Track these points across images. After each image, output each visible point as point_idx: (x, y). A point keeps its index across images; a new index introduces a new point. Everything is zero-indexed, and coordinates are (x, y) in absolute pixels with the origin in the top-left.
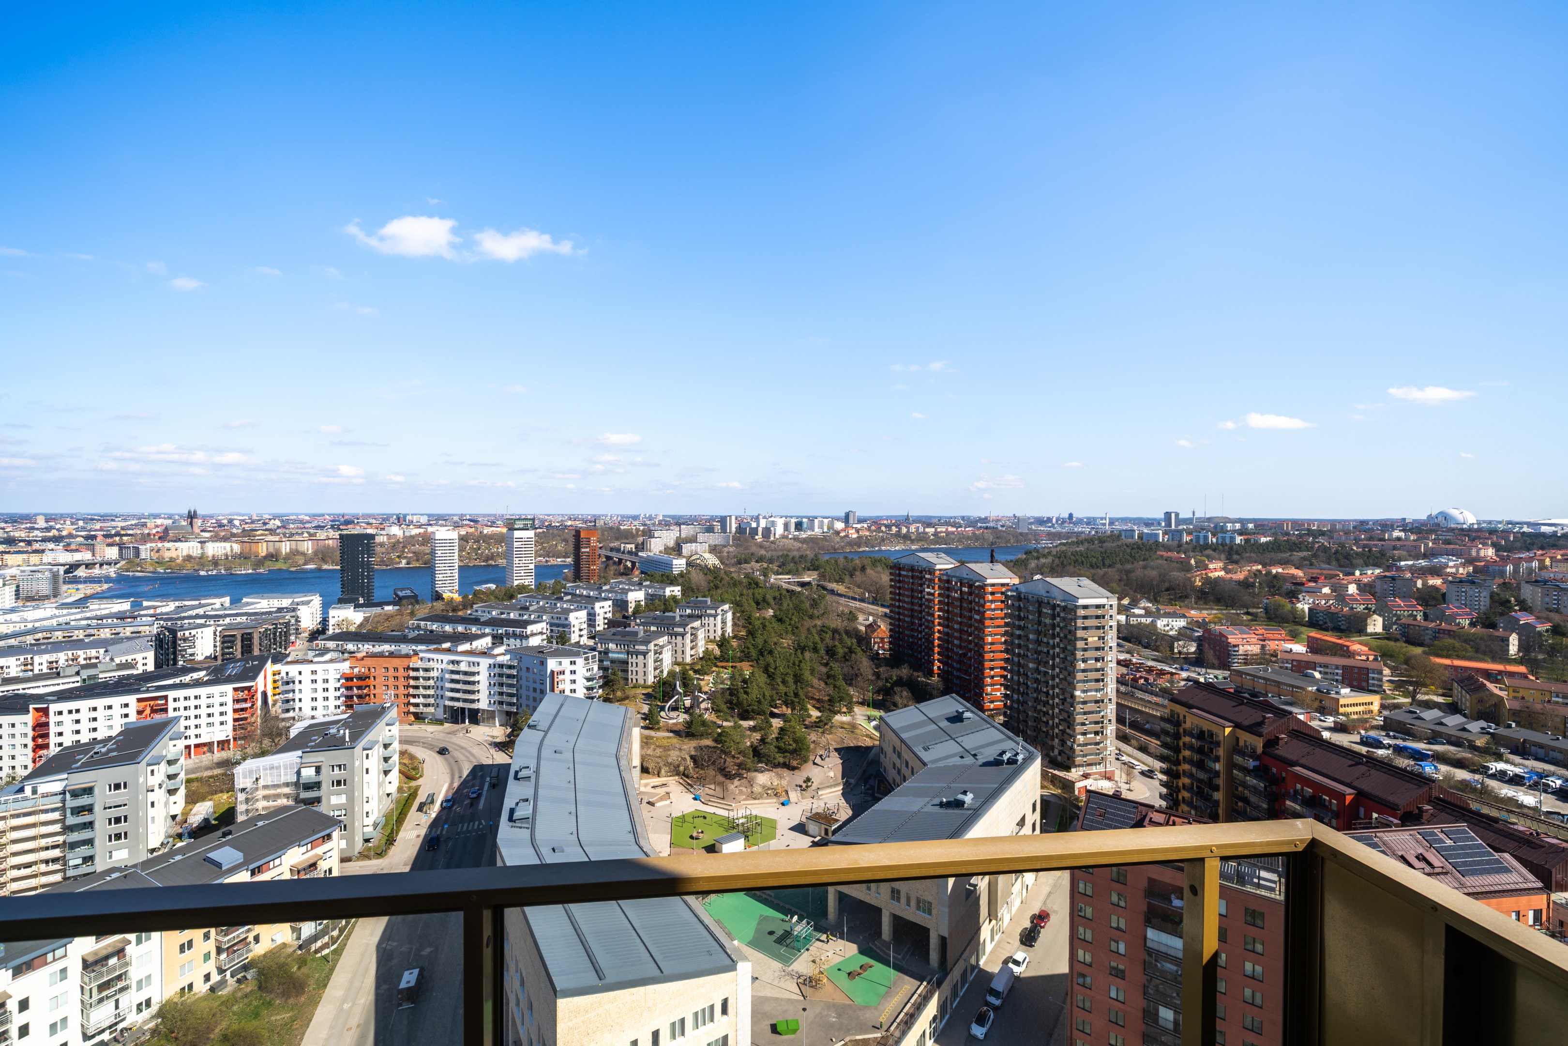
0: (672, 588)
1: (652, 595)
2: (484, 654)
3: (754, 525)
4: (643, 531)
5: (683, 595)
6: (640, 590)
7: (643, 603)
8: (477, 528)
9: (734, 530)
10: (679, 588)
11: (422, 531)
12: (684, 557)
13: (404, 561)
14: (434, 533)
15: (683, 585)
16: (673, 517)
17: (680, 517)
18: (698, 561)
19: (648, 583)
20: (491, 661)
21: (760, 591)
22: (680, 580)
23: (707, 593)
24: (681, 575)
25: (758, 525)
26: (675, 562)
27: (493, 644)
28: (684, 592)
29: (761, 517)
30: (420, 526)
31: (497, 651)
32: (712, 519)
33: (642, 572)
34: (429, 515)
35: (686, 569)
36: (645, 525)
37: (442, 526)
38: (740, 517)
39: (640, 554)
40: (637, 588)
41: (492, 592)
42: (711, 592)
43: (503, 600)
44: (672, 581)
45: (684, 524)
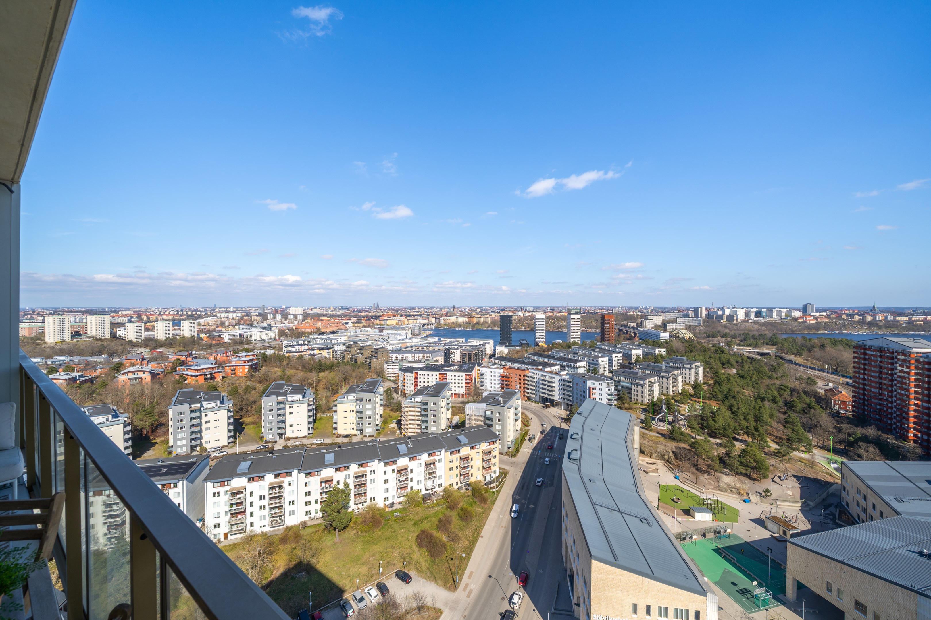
0: (660, 350)
1: (646, 353)
2: (557, 373)
3: (720, 313)
4: (641, 316)
5: (667, 354)
6: (639, 349)
7: (641, 357)
8: (553, 313)
9: (704, 315)
10: (665, 350)
11: (530, 314)
12: (668, 331)
13: (523, 328)
14: (535, 315)
15: (667, 348)
16: (660, 308)
17: (665, 308)
18: (678, 335)
19: (644, 345)
20: (560, 378)
21: (725, 356)
22: (665, 345)
23: (684, 354)
24: (666, 342)
25: (723, 313)
26: (662, 334)
27: (561, 369)
28: (668, 352)
29: (725, 308)
30: (530, 312)
31: (563, 373)
32: (688, 309)
33: (640, 339)
34: (533, 307)
35: (669, 339)
36: (642, 312)
37: (539, 312)
38: (709, 308)
39: (639, 329)
40: (637, 348)
41: (561, 344)
42: (687, 354)
43: (565, 348)
44: (660, 346)
45: (668, 312)
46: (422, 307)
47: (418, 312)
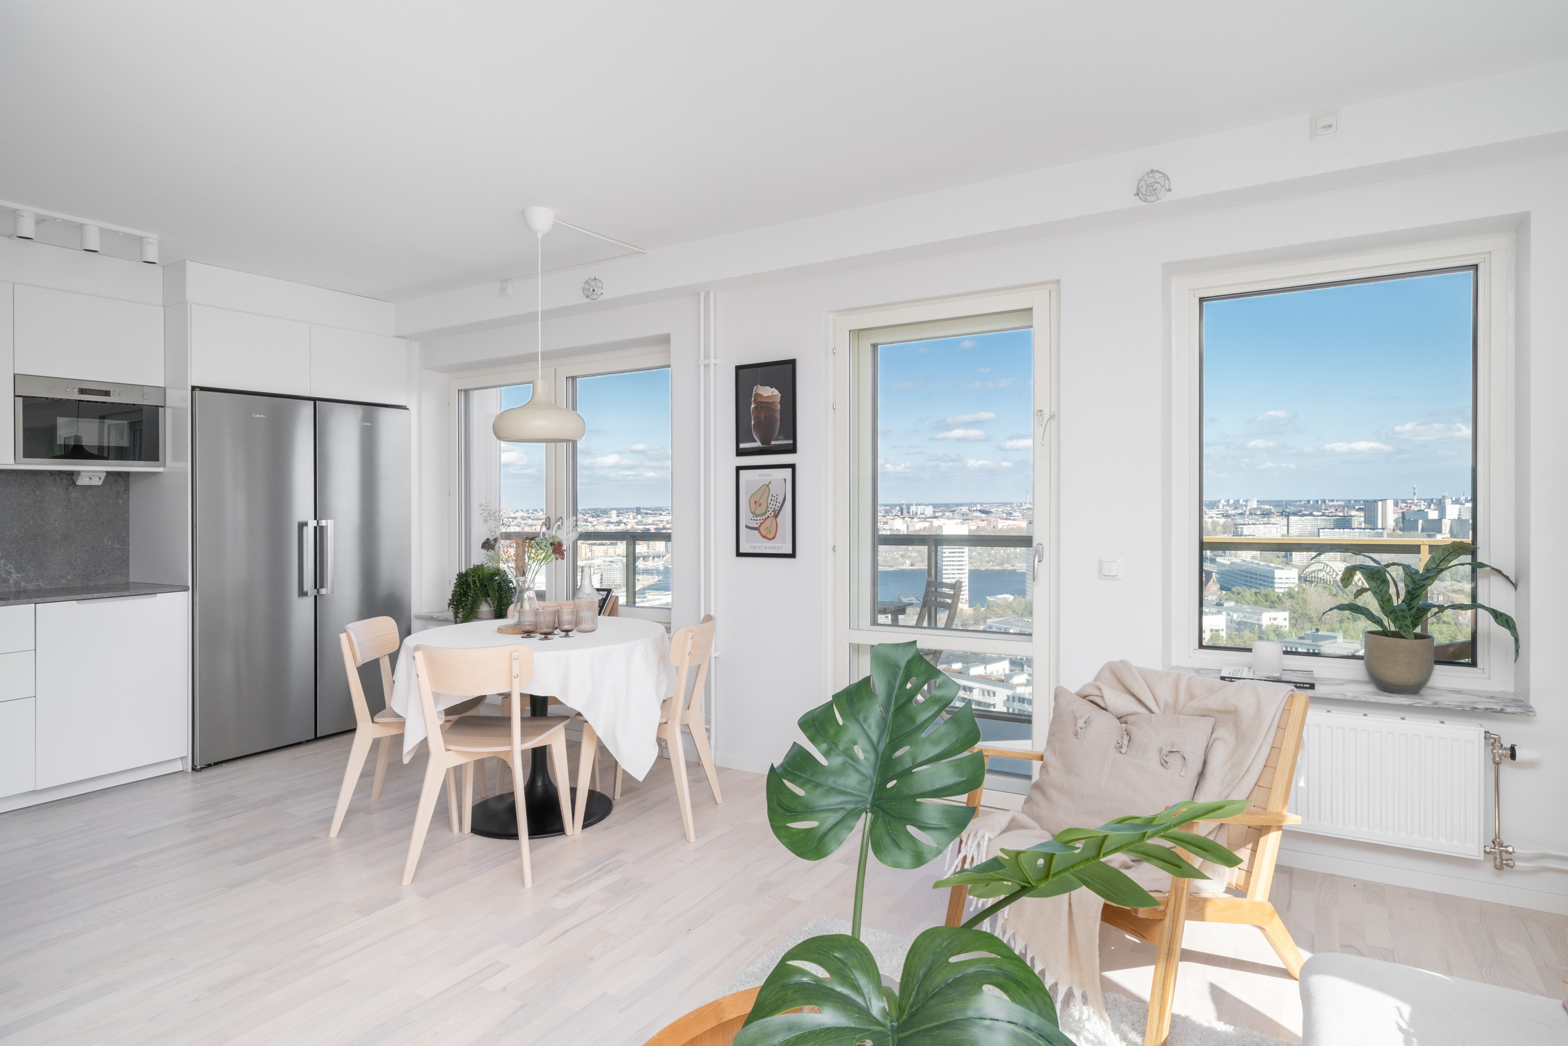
0: (1273, 614)
1: (1239, 623)
2: (1003, 682)
3: (1433, 515)
4: (1224, 526)
5: (1293, 625)
6: (1219, 612)
7: (1223, 634)
8: (989, 522)
9: (1391, 523)
10: (1286, 614)
11: (927, 525)
12: (1295, 566)
13: (908, 562)
14: (940, 527)
15: (1293, 611)
16: (1277, 504)
17: (1289, 503)
18: (1321, 575)
19: (1232, 604)
20: (1010, 693)
21: (1444, 628)
22: (1288, 603)
23: (1337, 625)
24: (1290, 595)
25: (1442, 515)
26: (1278, 574)
27: (1011, 671)
28: (1294, 622)
29: (1448, 501)
30: (925, 519)
31: (1017, 680)
32: (1349, 505)
33: (1222, 588)
34: (935, 506)
35: (1299, 586)
36: (1228, 516)
37: (949, 518)
38: (1404, 501)
39: (1219, 559)
40: (1214, 610)
41: (1009, 606)
42: (1345, 625)
43: (1022, 615)
44: (1274, 603)
45: (1295, 514)
46: (628, 510)
47: (619, 523)
